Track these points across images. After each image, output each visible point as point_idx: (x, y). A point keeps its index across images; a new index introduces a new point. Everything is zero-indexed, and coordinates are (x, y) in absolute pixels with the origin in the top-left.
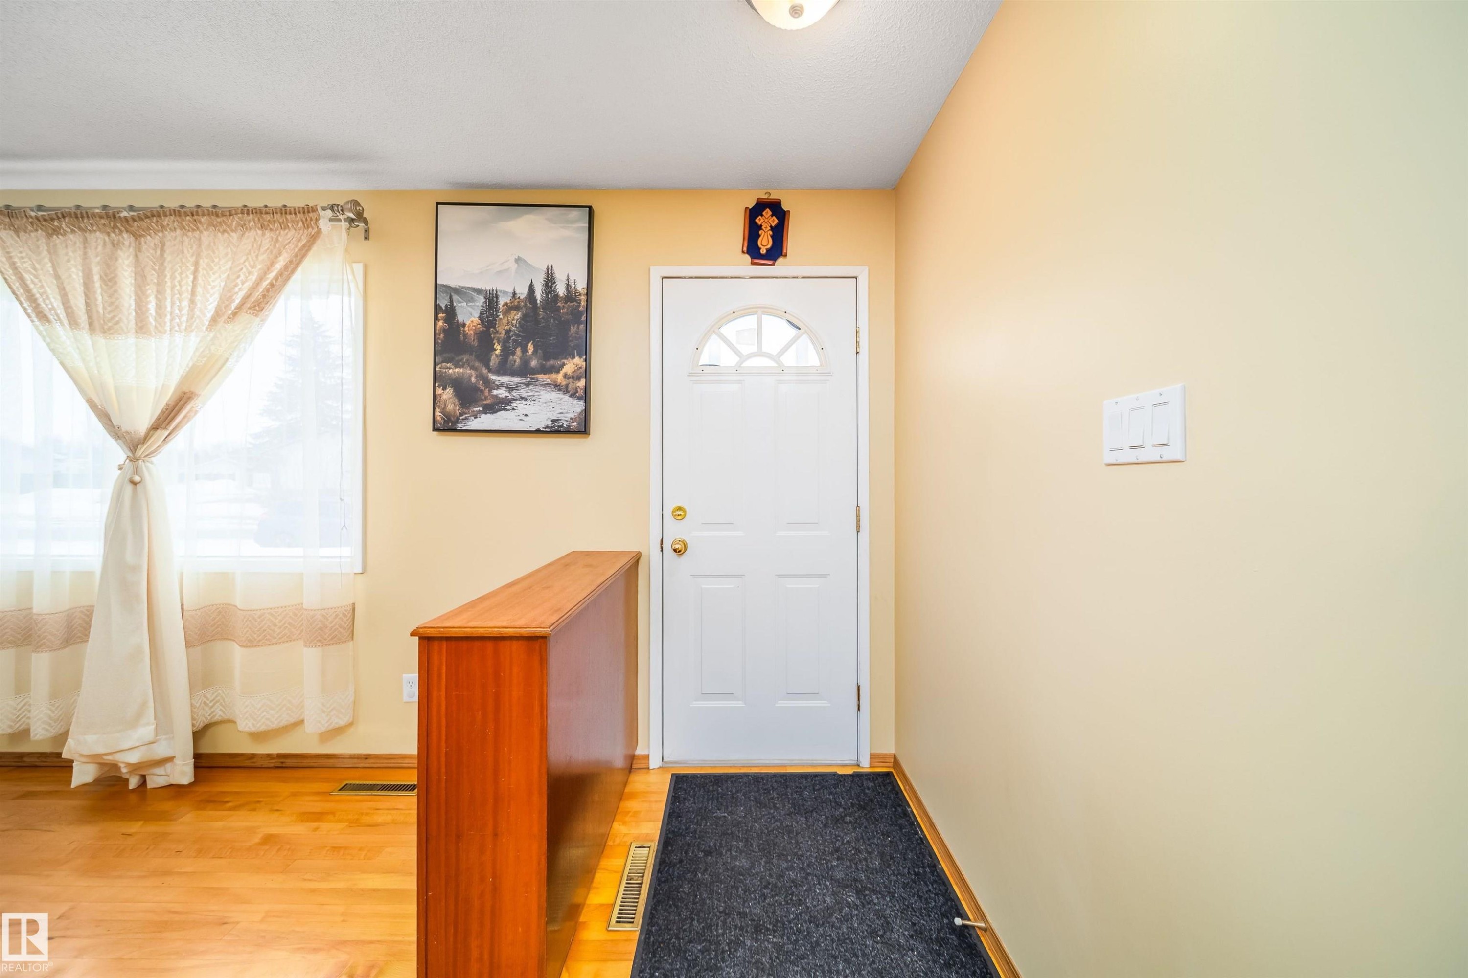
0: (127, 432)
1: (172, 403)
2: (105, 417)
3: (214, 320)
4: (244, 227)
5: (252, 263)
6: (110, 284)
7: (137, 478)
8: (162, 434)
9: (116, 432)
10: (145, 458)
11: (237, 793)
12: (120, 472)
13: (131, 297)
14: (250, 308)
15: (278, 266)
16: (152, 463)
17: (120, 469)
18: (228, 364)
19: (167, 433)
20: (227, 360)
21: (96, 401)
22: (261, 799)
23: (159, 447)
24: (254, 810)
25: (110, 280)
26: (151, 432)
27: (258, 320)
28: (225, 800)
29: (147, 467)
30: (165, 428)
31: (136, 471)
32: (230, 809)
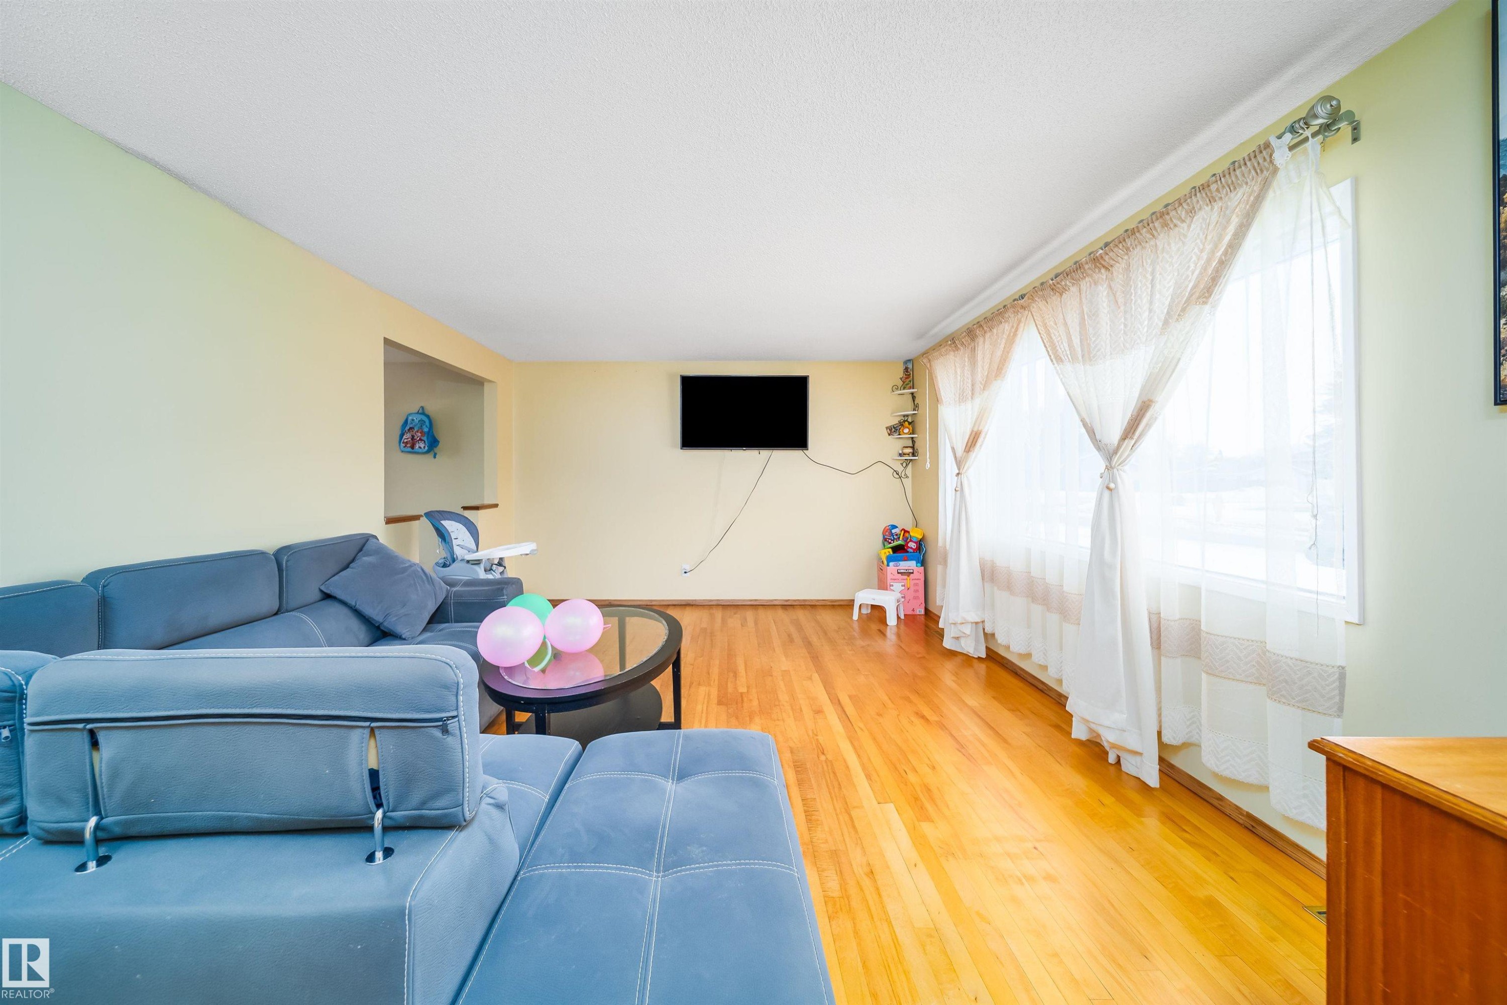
0: (1106, 445)
1: (1135, 413)
2: (1091, 433)
3: (1166, 323)
4: (1193, 212)
5: (1201, 247)
6: (1094, 318)
7: (1112, 486)
8: (1129, 443)
9: (1097, 443)
10: (1120, 467)
11: (1198, 829)
12: (1101, 479)
13: (1107, 324)
14: (1199, 298)
15: (1228, 238)
16: (1124, 471)
17: (1101, 477)
18: (1181, 364)
19: (1133, 442)
20: (1179, 359)
21: (1088, 421)
22: (1219, 853)
23: (1129, 456)
24: (1209, 860)
25: (1093, 315)
26: (1121, 443)
27: (1207, 308)
28: (1184, 827)
29: (1119, 474)
30: (1132, 438)
31: (1113, 479)
32: (1185, 840)
